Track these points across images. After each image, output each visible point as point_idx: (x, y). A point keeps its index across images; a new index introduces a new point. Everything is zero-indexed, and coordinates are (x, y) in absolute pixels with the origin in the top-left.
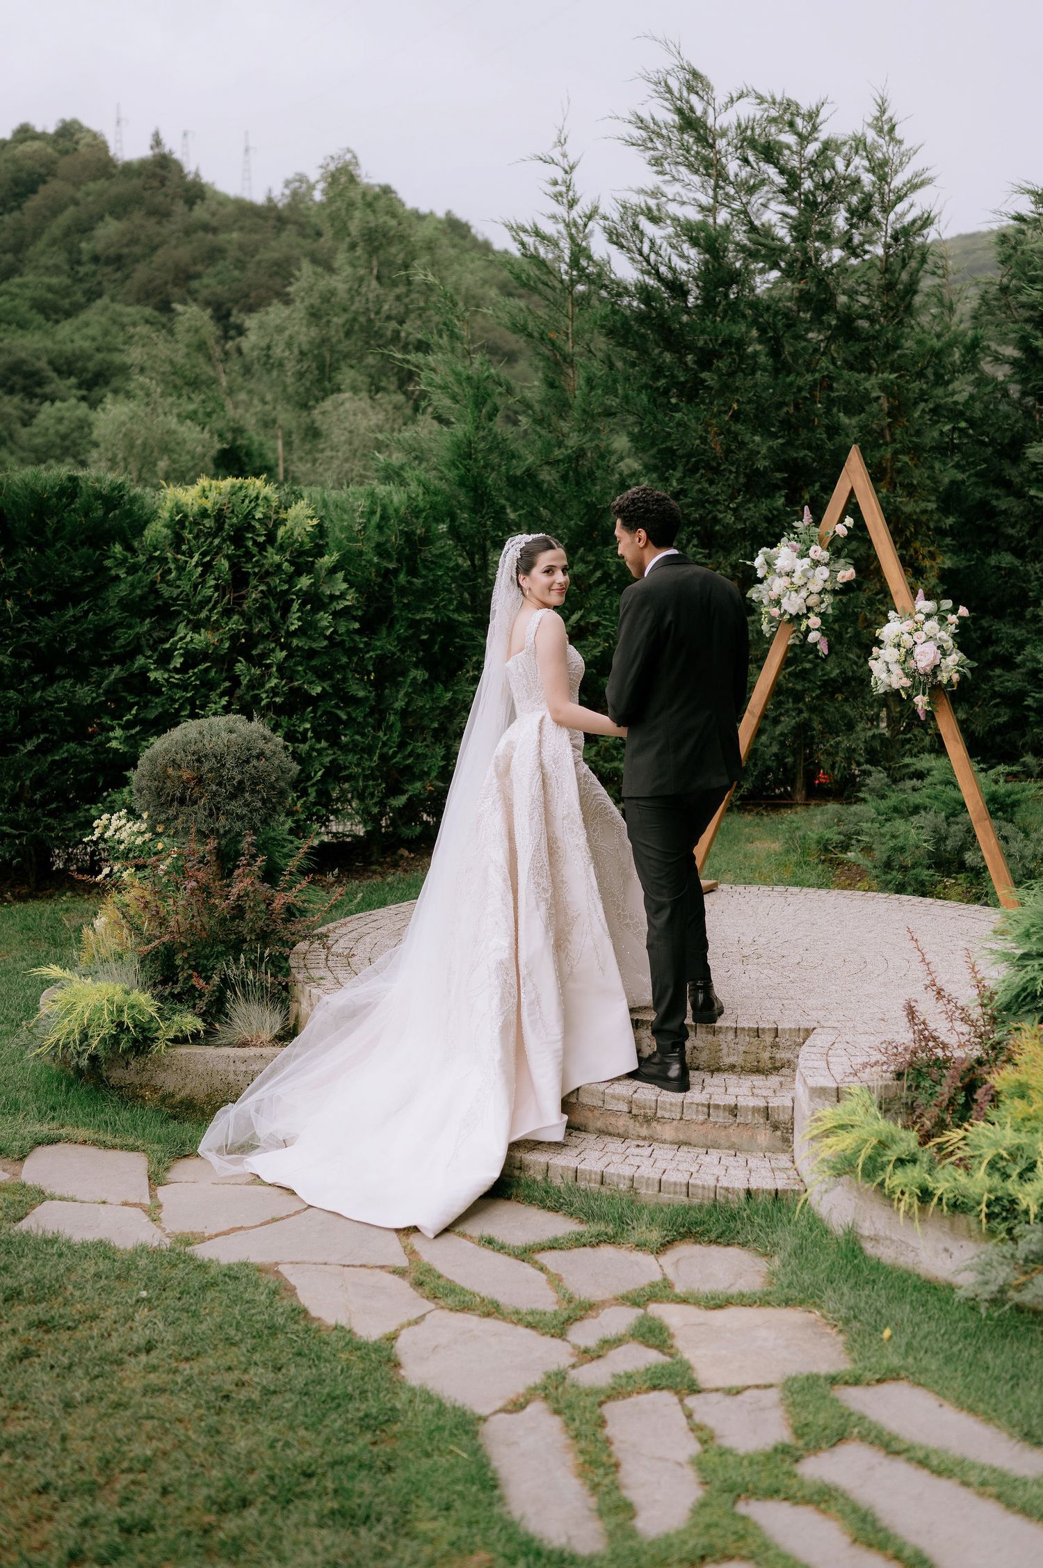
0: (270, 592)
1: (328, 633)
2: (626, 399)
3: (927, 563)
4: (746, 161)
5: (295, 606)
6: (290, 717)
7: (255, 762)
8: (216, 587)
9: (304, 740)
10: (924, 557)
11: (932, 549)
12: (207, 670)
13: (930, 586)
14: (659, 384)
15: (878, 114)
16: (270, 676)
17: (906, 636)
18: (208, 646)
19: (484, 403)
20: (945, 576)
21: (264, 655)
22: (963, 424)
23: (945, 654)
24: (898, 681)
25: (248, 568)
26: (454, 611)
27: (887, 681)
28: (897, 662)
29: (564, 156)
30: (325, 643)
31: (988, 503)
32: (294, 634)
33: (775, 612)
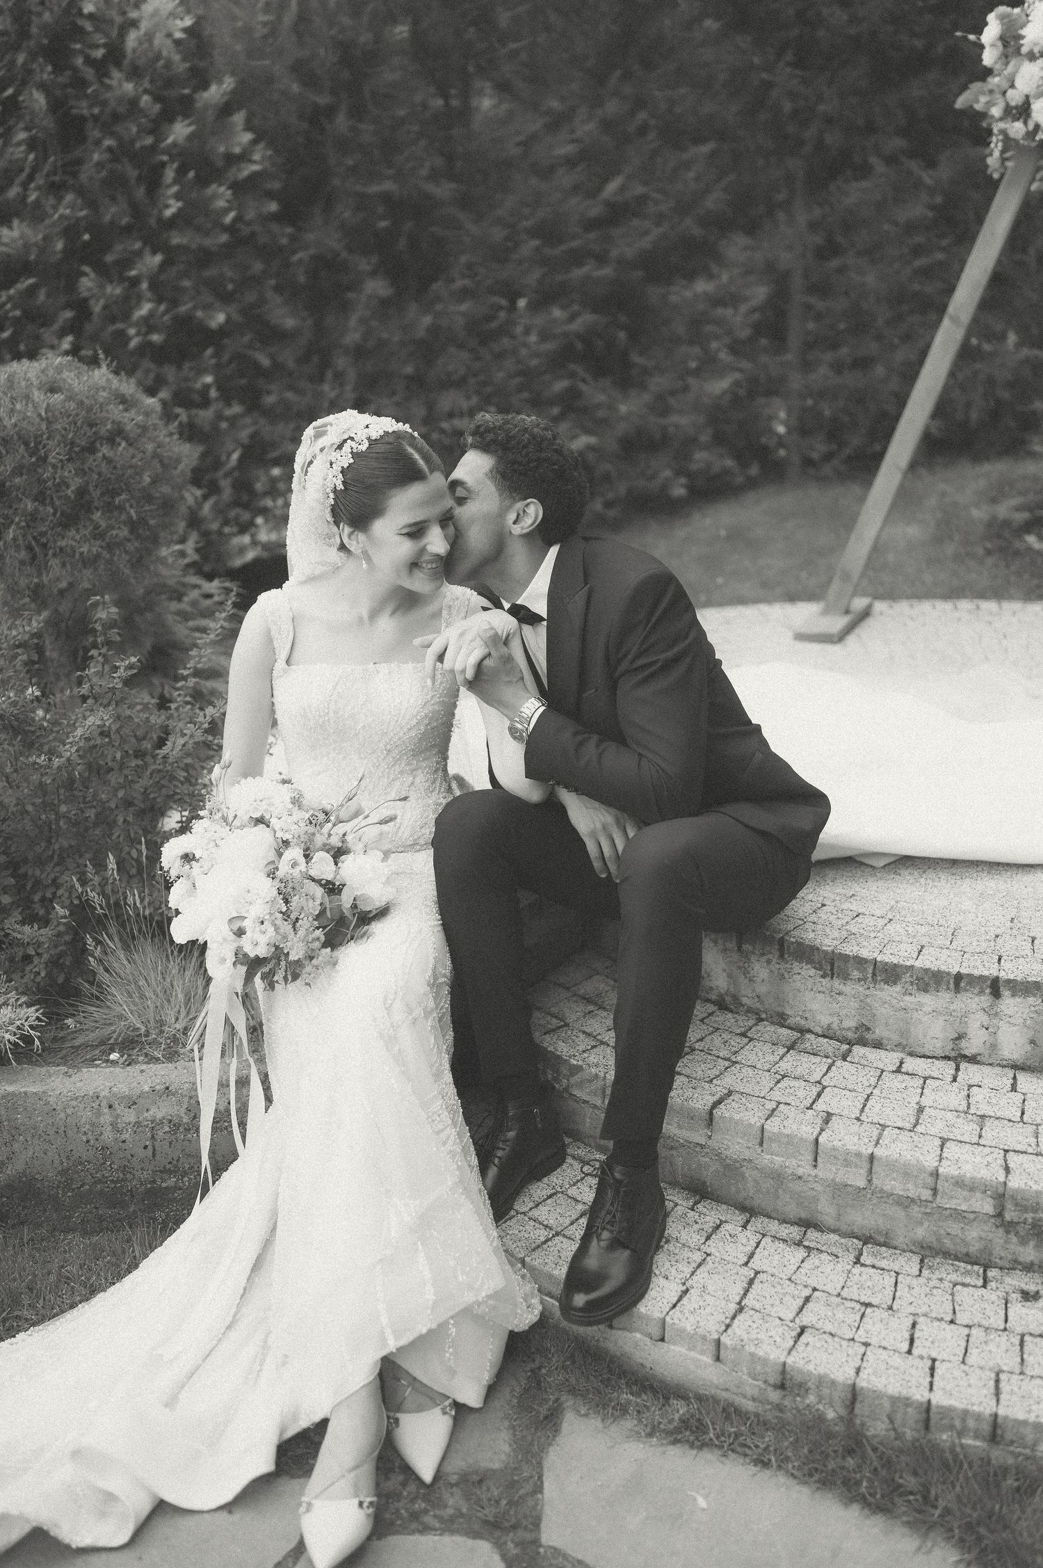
0: (123, 151)
1: (229, 218)
5: (169, 174)
6: (179, 367)
7: (105, 450)
8: (32, 144)
9: (205, 403)
12: (31, 291)
16: (140, 298)
18: (27, 246)
21: (126, 262)
25: (82, 108)
30: (224, 238)
32: (172, 223)
33: (1017, 129)
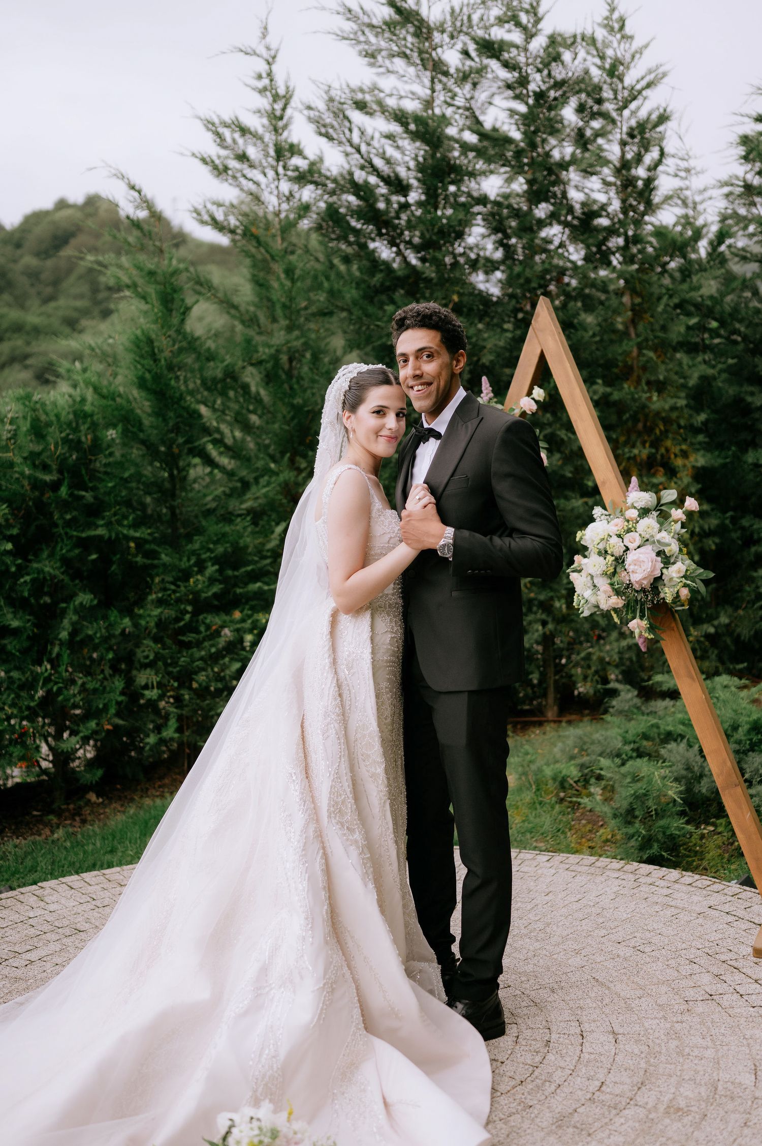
2: (332, 293)
3: (679, 462)
4: (466, 53)
10: (676, 456)
11: (684, 447)
13: (683, 486)
14: (375, 279)
15: (607, 14)
17: (614, 540)
19: (173, 300)
20: (700, 475)
22: (714, 324)
23: (667, 561)
24: (608, 601)
26: (129, 527)
27: (593, 600)
28: (605, 574)
29: (268, 48)
31: (742, 400)
